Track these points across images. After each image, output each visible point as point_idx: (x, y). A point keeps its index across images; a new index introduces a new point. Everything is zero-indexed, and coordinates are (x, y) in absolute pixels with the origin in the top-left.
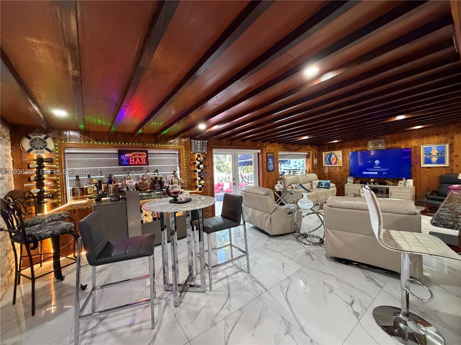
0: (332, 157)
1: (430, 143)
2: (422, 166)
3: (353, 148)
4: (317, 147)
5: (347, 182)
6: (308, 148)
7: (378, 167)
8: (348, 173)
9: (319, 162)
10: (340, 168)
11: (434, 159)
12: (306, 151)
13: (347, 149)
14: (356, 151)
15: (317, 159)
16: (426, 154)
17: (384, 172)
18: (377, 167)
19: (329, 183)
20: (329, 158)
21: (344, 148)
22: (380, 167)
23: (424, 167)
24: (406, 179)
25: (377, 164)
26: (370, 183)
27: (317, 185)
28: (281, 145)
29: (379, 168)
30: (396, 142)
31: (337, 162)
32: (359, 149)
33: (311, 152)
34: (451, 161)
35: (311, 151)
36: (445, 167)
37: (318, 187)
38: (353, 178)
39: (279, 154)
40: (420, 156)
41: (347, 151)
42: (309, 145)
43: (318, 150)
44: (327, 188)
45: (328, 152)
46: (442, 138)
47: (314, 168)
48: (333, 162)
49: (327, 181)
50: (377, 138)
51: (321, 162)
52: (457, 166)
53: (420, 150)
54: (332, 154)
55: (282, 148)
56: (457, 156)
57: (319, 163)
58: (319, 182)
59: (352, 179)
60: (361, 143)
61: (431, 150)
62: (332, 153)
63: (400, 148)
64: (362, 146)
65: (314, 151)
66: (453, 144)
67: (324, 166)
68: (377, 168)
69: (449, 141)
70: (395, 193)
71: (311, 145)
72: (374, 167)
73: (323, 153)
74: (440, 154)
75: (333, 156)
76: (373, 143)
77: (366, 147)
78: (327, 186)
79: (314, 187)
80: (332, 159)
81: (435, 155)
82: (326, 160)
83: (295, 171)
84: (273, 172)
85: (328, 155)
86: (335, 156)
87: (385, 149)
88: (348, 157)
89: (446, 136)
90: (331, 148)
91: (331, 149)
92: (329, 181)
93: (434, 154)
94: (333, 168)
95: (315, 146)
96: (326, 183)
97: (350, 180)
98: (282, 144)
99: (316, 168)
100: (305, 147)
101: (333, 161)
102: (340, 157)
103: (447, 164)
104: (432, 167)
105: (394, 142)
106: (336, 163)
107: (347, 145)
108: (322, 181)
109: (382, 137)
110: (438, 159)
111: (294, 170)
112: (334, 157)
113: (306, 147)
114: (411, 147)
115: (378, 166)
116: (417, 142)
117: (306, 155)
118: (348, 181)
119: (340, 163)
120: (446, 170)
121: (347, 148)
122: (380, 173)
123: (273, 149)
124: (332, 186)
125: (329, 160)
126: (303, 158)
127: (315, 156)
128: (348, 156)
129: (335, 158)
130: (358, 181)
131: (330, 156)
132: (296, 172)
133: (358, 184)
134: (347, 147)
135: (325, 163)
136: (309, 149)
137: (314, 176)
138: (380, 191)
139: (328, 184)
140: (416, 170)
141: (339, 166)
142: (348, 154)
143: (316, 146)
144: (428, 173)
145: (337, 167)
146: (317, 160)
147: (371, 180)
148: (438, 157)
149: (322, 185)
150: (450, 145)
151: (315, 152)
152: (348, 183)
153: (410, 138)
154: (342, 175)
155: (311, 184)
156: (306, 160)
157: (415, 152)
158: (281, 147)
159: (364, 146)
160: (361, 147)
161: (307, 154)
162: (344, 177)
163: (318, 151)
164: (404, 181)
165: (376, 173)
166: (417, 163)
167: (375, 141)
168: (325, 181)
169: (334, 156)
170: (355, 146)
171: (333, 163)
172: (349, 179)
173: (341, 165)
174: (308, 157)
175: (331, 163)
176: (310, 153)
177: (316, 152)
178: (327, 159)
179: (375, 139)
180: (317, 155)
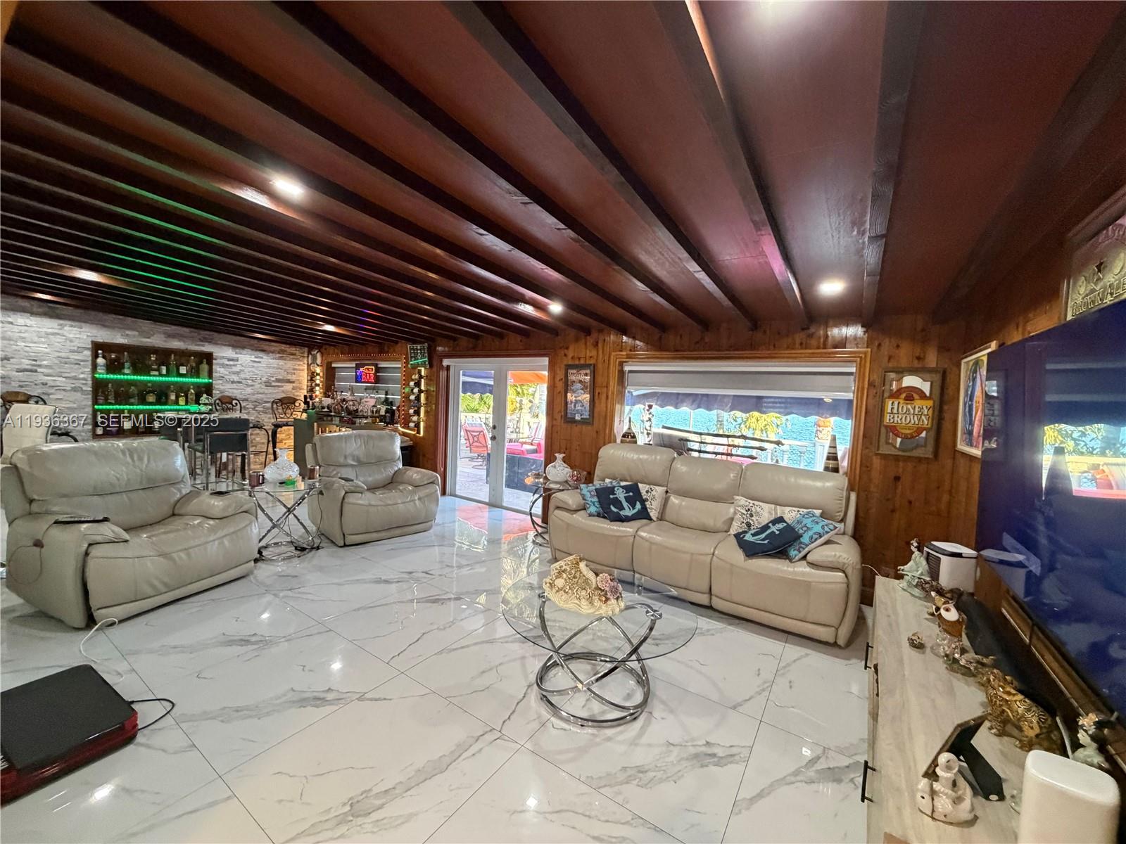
84: (589, 427)
123: (594, 355)
151: (920, 359)
177: (930, 357)
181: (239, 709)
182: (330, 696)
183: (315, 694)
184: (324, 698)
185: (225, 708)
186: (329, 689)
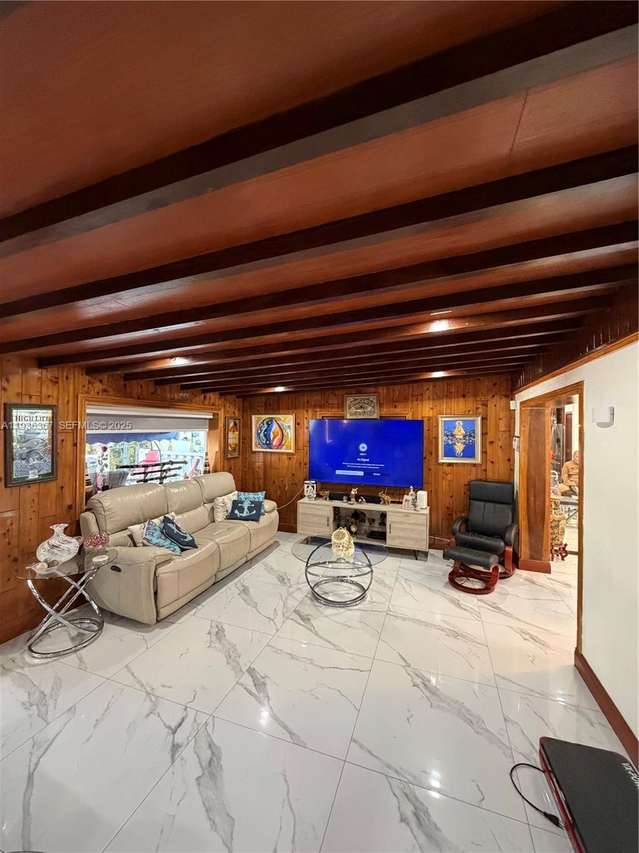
0: (273, 430)
1: (453, 413)
2: (441, 461)
3: (318, 410)
4: (241, 400)
5: (302, 496)
6: (212, 401)
7: (365, 460)
8: (306, 470)
9: (245, 439)
10: (290, 458)
11: (459, 448)
12: (208, 409)
13: (305, 412)
14: (323, 417)
15: (237, 433)
16: (447, 436)
17: (376, 471)
18: (363, 460)
19: (261, 500)
20: (266, 431)
21: (299, 408)
22: (368, 460)
23: (443, 463)
24: (416, 490)
25: (363, 452)
26: (349, 499)
27: (230, 510)
28: (101, 381)
29: (366, 462)
30: (397, 404)
31: (283, 443)
32: (328, 414)
33: (221, 414)
34: (484, 452)
35: (222, 410)
36: (474, 465)
37: (231, 516)
38: (315, 485)
39: (88, 411)
40: (436, 438)
41: (306, 416)
42: (217, 394)
43: (241, 409)
44: (252, 520)
45: (264, 417)
46: (470, 404)
47: (229, 456)
48: (275, 442)
49: (256, 496)
50: (363, 391)
51: (248, 440)
52: (492, 462)
53: (437, 426)
54: (274, 423)
55: (105, 391)
56: (492, 442)
57: (243, 443)
58: (235, 498)
59: (313, 487)
60: (333, 400)
61: (454, 428)
62: (272, 418)
63: (404, 419)
64: (335, 408)
65: (231, 409)
66: (486, 419)
67: (255, 452)
68: (363, 462)
69: (480, 410)
70: (397, 526)
71: (221, 395)
72: (359, 459)
73: (253, 417)
74: (467, 438)
75: (275, 427)
76: (357, 402)
77: (343, 411)
78: (254, 512)
79: (220, 516)
80: (274, 433)
81: (460, 439)
82: (259, 434)
83: (166, 467)
84: (53, 484)
85: (265, 422)
86: (279, 426)
87: (378, 418)
88: (306, 430)
89: (476, 401)
90: (270, 405)
91: (271, 407)
92: (261, 495)
93: (458, 437)
94: (273, 457)
95: (234, 396)
96: (252, 502)
97: (310, 488)
98: (105, 377)
99: (236, 455)
100: (202, 396)
101: (274, 439)
102: (290, 429)
103: (478, 459)
104: (456, 464)
105: (394, 402)
106: (280, 445)
107: (306, 401)
108: (243, 496)
109: (372, 389)
110: (465, 448)
111: (164, 464)
112: (278, 428)
113: (205, 398)
114: (423, 417)
115: (364, 457)
116: (432, 409)
117: (210, 419)
118: (305, 494)
119: (289, 447)
120: (476, 471)
121: (306, 409)
122: (368, 473)
123: (55, 394)
124: (269, 510)
125: (267, 436)
126: (200, 427)
127: (235, 424)
128: (307, 428)
129: (280, 433)
130: (326, 492)
131: (268, 425)
132: (170, 470)
133: (326, 499)
134: (306, 407)
135: (256, 444)
136: (217, 404)
137: (227, 479)
138: (369, 519)
139: (257, 506)
140: (430, 470)
141: (288, 454)
142: (306, 425)
143: (238, 397)
144: (449, 477)
145: (282, 453)
146: (239, 435)
147: (353, 492)
148: (464, 443)
149: (241, 510)
150: (483, 419)
151: (234, 413)
152: (305, 500)
153: (419, 397)
154: (293, 474)
155: (213, 509)
156: (208, 433)
157: (428, 430)
158: (98, 386)
159: (338, 408)
160: (333, 410)
161: (212, 417)
162: (297, 481)
163: (241, 412)
164: (412, 495)
165: (361, 473)
166: (431, 454)
167: (359, 397)
168: (251, 495)
169: (277, 426)
170: (321, 407)
171: (274, 444)
172: (308, 487)
173: (291, 451)
174: (213, 424)
175: (269, 445)
176: (218, 414)
177: (237, 412)
178: (262, 435)
179: (359, 392)
180: (237, 422)
181: (469, 722)
182: (418, 681)
183: (424, 690)
184: (423, 683)
185: (477, 733)
186: (414, 686)
